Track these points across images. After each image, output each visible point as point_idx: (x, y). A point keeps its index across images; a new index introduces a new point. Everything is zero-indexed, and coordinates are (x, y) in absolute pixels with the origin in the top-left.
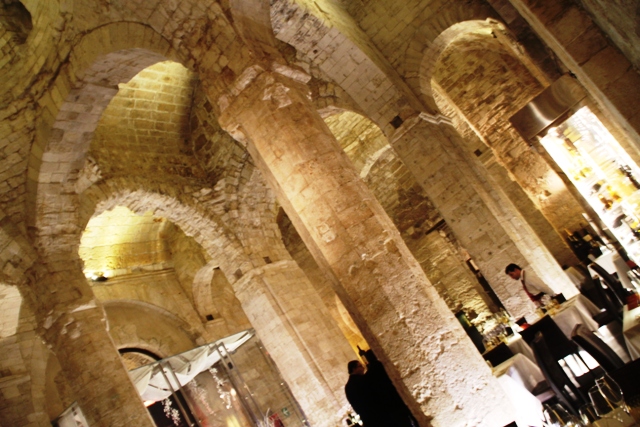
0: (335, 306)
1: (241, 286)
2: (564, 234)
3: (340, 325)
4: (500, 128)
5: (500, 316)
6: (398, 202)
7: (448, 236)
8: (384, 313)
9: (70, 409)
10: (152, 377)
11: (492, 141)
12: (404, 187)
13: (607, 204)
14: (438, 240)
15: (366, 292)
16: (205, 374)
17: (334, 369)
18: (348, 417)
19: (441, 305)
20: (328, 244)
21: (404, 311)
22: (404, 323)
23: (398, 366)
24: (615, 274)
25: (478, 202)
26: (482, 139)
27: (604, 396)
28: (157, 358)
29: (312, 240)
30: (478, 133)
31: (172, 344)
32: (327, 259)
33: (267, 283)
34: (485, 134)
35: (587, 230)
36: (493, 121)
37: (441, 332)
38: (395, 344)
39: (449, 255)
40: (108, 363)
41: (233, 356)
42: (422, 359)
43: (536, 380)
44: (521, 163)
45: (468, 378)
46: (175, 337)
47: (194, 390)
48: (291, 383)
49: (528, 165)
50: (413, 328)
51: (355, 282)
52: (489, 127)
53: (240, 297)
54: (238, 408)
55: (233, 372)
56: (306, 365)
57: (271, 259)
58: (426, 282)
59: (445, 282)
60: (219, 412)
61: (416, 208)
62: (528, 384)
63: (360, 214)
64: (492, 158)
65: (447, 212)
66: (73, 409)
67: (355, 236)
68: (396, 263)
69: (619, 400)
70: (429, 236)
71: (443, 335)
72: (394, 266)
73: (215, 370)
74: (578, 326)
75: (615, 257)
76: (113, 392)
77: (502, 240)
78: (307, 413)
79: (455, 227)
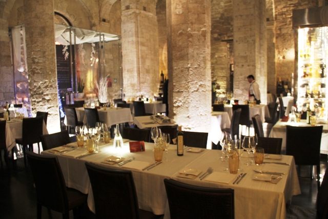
0: (162, 48)
1: (126, 14)
2: (278, 79)
3: (160, 58)
4: (285, 15)
5: (229, 94)
6: (218, 19)
7: (230, 48)
8: (182, 60)
9: (20, 26)
10: (64, 32)
11: (278, 18)
12: (225, 14)
13: (305, 75)
14: (225, 47)
15: (180, 46)
16: (89, 44)
17: (147, 74)
18: (141, 97)
19: (208, 72)
20: (177, 14)
21: (192, 64)
22: (188, 69)
23: (175, 86)
24: (286, 108)
25: (253, 40)
26: (274, 14)
27: (250, 142)
28: (70, 25)
29: (170, 8)
30: (274, 11)
31: (80, 23)
32: (172, 21)
33: (138, 19)
34: (277, 13)
35: (288, 83)
36: (285, 10)
37: (201, 83)
38: (179, 76)
39: (225, 56)
40: (46, 14)
41: (106, 43)
42: (186, 89)
43: (227, 126)
44: (282, 37)
45: (200, 108)
46: (83, 21)
47: (81, 48)
48: (125, 69)
49: (285, 40)
50: (191, 74)
51: (178, 39)
52: (281, 11)
53: (123, 18)
54: (96, 67)
55: (102, 51)
56: (135, 65)
57: (147, 9)
58: (209, 58)
59: (216, 67)
60: (86, 64)
61: (225, 27)
62: (222, 126)
63: (199, 9)
64: (272, 26)
65: (237, 36)
66: (21, 27)
67: (190, 18)
68: (201, 41)
69: (254, 146)
70: (222, 43)
71: (201, 84)
72: (199, 42)
73: (94, 45)
74: (258, 115)
75: (291, 100)
76: (43, 28)
77: (252, 63)
78: (124, 86)
79: (236, 44)
